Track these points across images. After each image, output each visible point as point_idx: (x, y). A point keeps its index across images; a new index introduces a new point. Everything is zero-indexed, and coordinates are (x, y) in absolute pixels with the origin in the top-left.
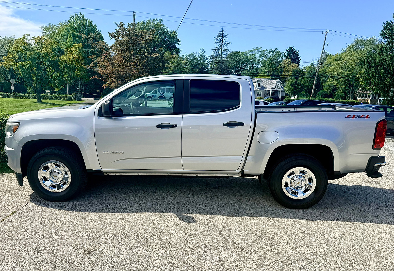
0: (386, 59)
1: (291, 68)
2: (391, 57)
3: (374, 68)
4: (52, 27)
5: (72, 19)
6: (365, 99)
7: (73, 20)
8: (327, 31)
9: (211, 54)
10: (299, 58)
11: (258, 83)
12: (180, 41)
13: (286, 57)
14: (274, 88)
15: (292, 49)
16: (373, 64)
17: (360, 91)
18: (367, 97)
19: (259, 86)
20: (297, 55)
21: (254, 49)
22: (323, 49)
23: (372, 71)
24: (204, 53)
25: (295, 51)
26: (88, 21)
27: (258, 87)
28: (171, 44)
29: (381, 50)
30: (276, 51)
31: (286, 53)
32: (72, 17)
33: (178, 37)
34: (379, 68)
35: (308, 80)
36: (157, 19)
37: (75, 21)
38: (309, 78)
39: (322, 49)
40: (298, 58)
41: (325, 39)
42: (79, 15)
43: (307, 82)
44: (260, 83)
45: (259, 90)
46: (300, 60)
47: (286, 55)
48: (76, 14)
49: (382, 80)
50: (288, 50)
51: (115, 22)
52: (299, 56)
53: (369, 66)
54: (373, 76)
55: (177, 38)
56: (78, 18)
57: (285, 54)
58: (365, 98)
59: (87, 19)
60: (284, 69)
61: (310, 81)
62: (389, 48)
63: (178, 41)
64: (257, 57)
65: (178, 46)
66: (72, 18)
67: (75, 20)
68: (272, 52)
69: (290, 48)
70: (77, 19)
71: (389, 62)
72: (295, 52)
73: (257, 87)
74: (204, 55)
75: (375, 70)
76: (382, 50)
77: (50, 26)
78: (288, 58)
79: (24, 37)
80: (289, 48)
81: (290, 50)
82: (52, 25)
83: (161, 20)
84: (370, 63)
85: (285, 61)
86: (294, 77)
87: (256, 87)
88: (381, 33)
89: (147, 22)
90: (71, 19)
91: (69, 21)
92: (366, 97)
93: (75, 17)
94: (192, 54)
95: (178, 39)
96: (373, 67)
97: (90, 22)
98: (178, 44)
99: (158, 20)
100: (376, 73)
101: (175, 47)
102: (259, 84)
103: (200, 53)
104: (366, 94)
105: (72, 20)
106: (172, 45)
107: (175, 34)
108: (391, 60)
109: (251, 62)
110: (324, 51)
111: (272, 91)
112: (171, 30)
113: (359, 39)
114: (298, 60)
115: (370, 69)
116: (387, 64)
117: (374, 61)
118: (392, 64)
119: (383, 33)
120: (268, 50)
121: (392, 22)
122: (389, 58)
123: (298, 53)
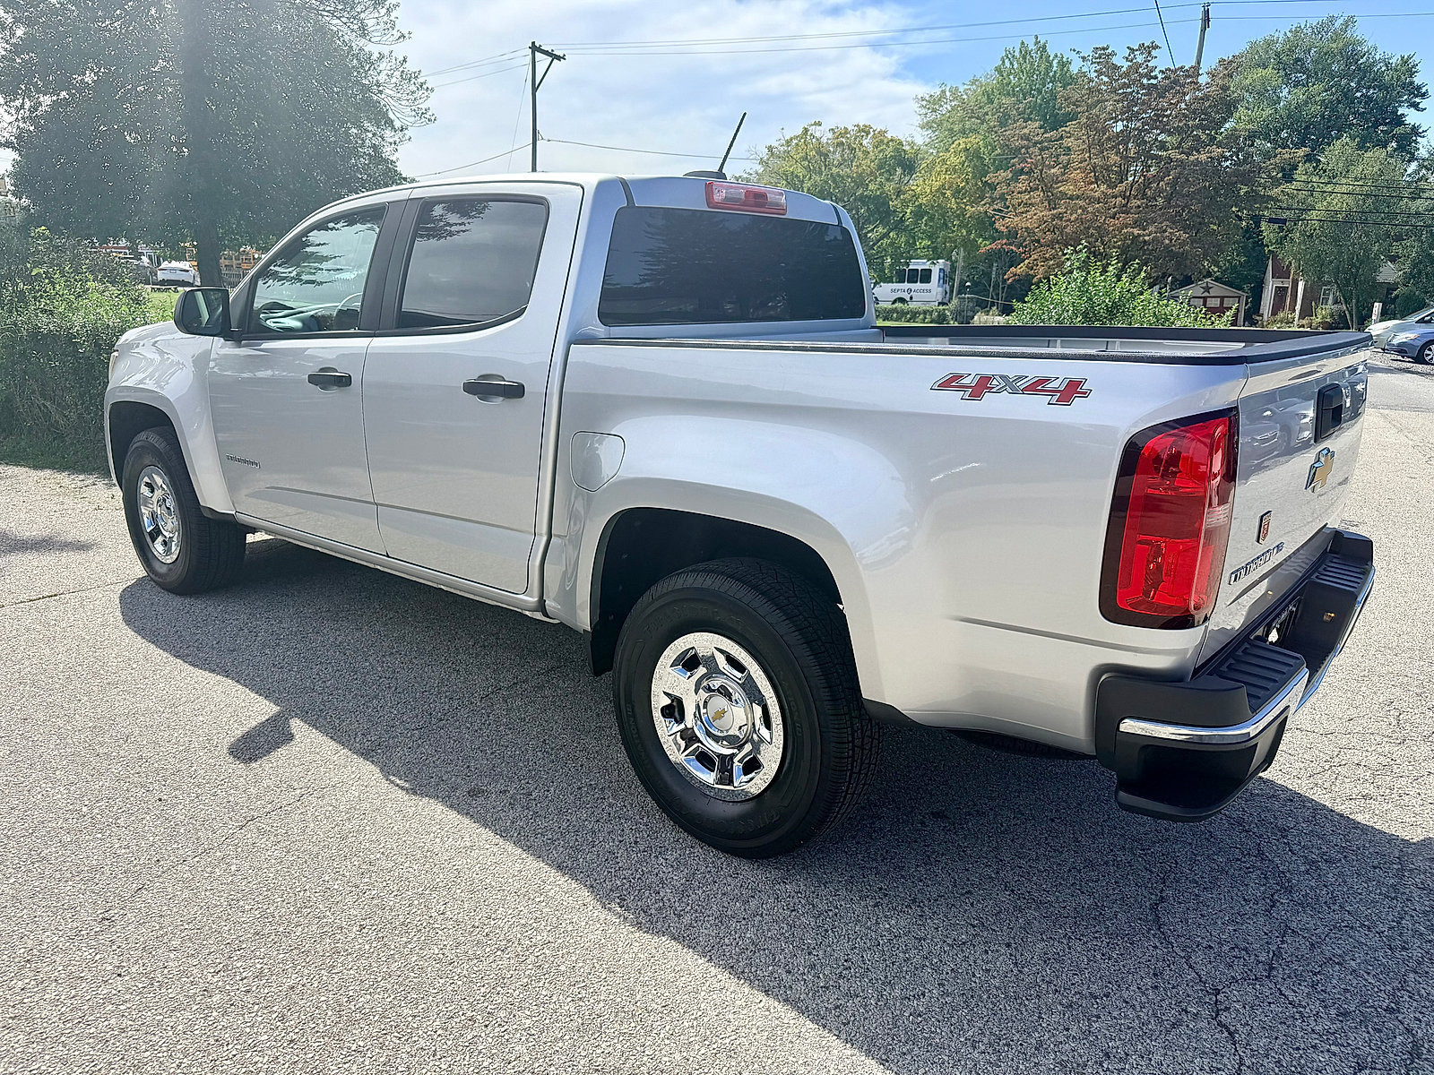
4: (948, 94)
5: (1007, 61)
7: (1011, 63)
12: (1424, 95)
26: (1056, 61)
28: (1383, 110)
32: (1009, 55)
33: (1417, 80)
36: (1332, 19)
37: (1015, 66)
42: (1032, 47)
48: (1023, 43)
51: (1074, 50)
55: (1412, 83)
56: (1025, 53)
59: (1056, 56)
63: (1416, 96)
65: (1411, 117)
66: (1007, 57)
67: (1015, 63)
70: (1024, 58)
77: (943, 92)
79: (806, 130)
82: (948, 89)
83: (1349, 22)
89: (1289, 35)
90: (1004, 62)
91: (998, 70)
93: (1017, 54)
95: (1419, 88)
97: (1064, 64)
98: (1416, 106)
99: (1337, 25)
101: (1399, 120)
105: (1008, 64)
106: (1386, 112)
107: (1408, 68)
112: (1389, 53)
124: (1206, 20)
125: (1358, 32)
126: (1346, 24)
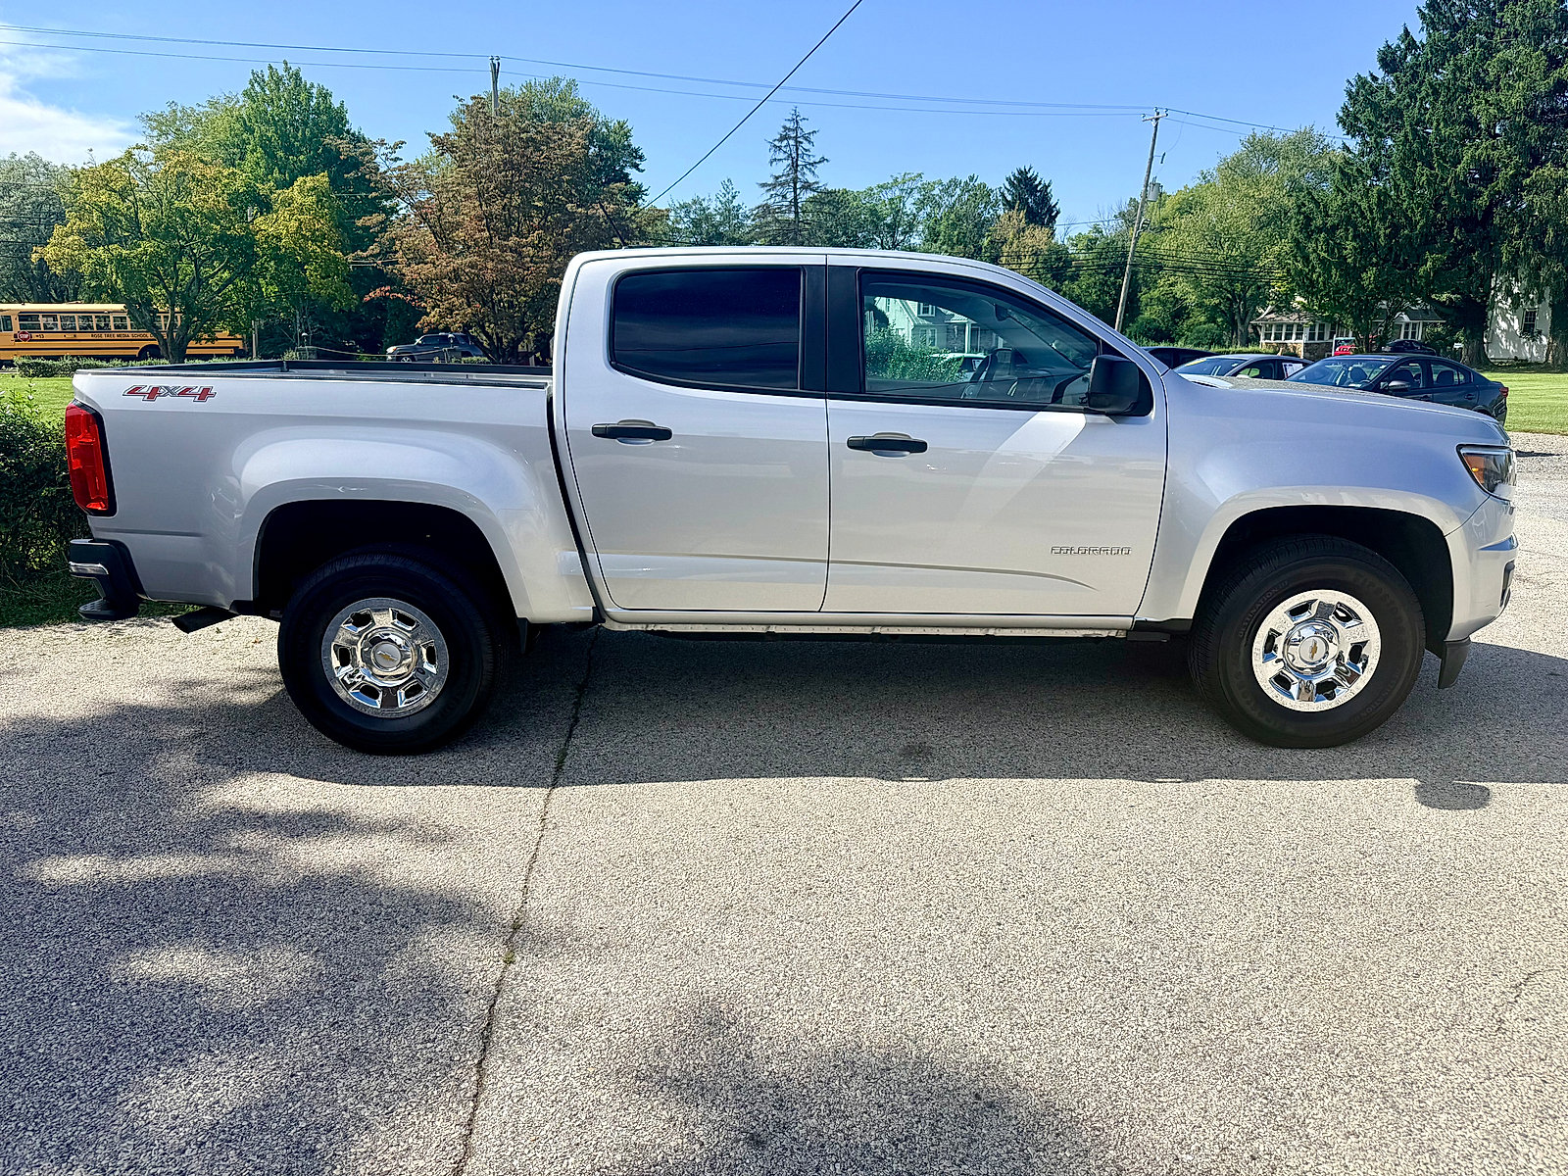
0: (1364, 205)
1: (1029, 241)
2: (1379, 198)
3: (1322, 236)
4: (179, 115)
5: (256, 85)
6: (1286, 341)
7: (262, 89)
8: (1158, 114)
9: (761, 202)
10: (1054, 206)
12: (641, 158)
13: (1010, 205)
15: (1029, 176)
16: (1319, 222)
17: (1268, 317)
18: (1294, 336)
19: (926, 310)
20: (1045, 198)
21: (896, 181)
23: (1317, 248)
24: (734, 197)
25: (1037, 182)
26: (314, 91)
27: (921, 315)
28: (612, 167)
29: (1342, 171)
30: (972, 184)
31: (1009, 190)
32: (257, 79)
33: (634, 143)
34: (1340, 232)
35: (1095, 283)
36: (558, 81)
37: (268, 92)
38: (1101, 276)
40: (1051, 209)
41: (1154, 141)
42: (281, 72)
43: (1094, 290)
45: (926, 322)
46: (1058, 213)
47: (1009, 198)
48: (271, 67)
49: (1352, 274)
50: (1012, 179)
52: (1053, 202)
53: (1306, 229)
54: (1322, 261)
55: (629, 146)
56: (278, 81)
57: (1003, 195)
58: (1286, 339)
59: (313, 86)
60: (1005, 249)
61: (1103, 285)
62: (1371, 166)
63: (636, 158)
64: (909, 207)
65: (634, 175)
66: (256, 81)
67: (266, 89)
68: (958, 190)
69: (1020, 172)
70: (277, 84)
71: (1372, 213)
72: (1037, 186)
73: (919, 313)
74: (735, 203)
75: (1326, 242)
76: (1348, 175)
78: (1017, 208)
79: (130, 155)
80: (1017, 173)
81: (1019, 181)
82: (180, 108)
83: (572, 84)
84: (1308, 219)
85: (1007, 222)
86: (1049, 276)
87: (916, 314)
88: (1341, 114)
89: (525, 90)
90: (253, 85)
91: (246, 94)
93: (267, 79)
94: (695, 202)
95: (636, 151)
96: (1320, 230)
97: (325, 96)
98: (636, 166)
99: (563, 84)
100: (1329, 251)
101: (626, 179)
103: (721, 199)
104: (1290, 326)
105: (258, 89)
106: (614, 170)
107: (625, 132)
108: (1378, 206)
109: (888, 226)
110: (1150, 180)
111: (972, 325)
112: (609, 118)
113: (1259, 135)
114: (1050, 215)
115: (1309, 237)
116: (1365, 218)
117: (1320, 212)
118: (1383, 219)
119: (1348, 116)
120: (945, 182)
121: (1375, 79)
122: (1374, 200)
123: (1048, 190)
124: (496, 72)
125: (583, 94)
126: (568, 85)
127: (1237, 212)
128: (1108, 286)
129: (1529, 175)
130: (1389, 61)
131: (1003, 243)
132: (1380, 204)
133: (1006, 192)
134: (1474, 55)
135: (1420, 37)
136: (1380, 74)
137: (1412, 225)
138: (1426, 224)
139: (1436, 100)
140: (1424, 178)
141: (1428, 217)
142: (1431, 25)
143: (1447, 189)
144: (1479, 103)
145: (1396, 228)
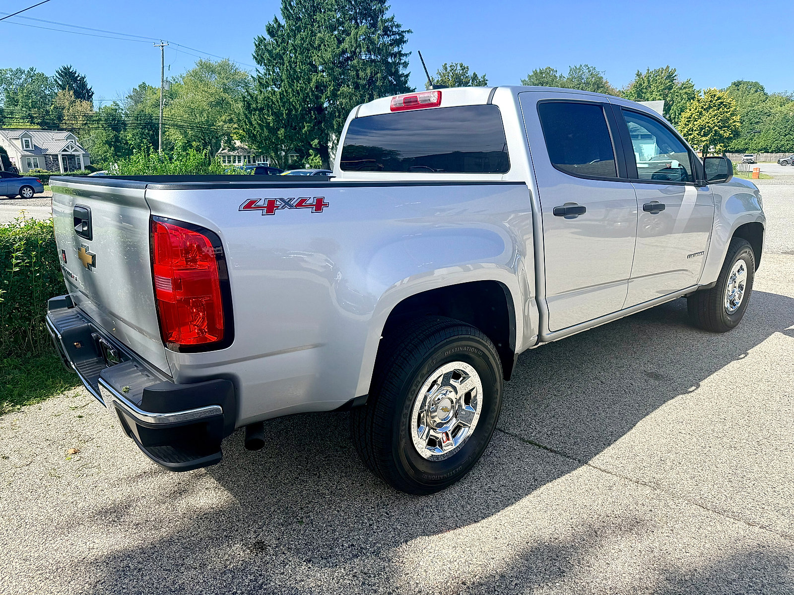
0: (274, 99)
1: (80, 109)
3: (257, 112)
6: (234, 164)
8: (163, 43)
10: (90, 89)
11: (24, 139)
13: (62, 87)
14: (65, 150)
15: (71, 71)
16: (254, 106)
18: (237, 161)
19: (27, 146)
20: (82, 85)
22: (163, 76)
23: (255, 119)
25: (76, 75)
27: (25, 149)
29: (259, 82)
30: (32, 73)
31: (59, 79)
34: (265, 111)
35: (137, 133)
39: (161, 75)
40: (88, 91)
41: (163, 58)
43: (137, 137)
44: (29, 139)
45: (30, 153)
46: (93, 93)
47: (60, 83)
49: (273, 131)
50: (60, 72)
52: (89, 87)
53: (249, 109)
54: (259, 125)
57: (56, 81)
60: (65, 112)
61: (142, 134)
62: (272, 80)
68: (24, 75)
69: (65, 69)
71: (278, 103)
72: (77, 77)
73: (23, 148)
75: (259, 115)
76: (262, 84)
78: (67, 89)
80: (63, 69)
81: (66, 74)
84: (249, 105)
85: (65, 98)
87: (21, 149)
92: (234, 162)
96: (255, 110)
100: (263, 121)
102: (27, 141)
104: (234, 157)
110: (165, 79)
111: (62, 155)
113: (203, 61)
114: (88, 94)
115: (250, 113)
116: (275, 104)
117: (254, 101)
118: (284, 106)
119: (258, 55)
120: (14, 69)
121: (265, 39)
122: (278, 97)
123: (85, 80)
127: (201, 99)
128: (145, 135)
129: (339, 90)
130: (271, 32)
131: (63, 109)
132: (281, 99)
133: (57, 79)
134: (308, 34)
135: (283, 22)
136: (268, 37)
137: (296, 110)
138: (302, 109)
139: (296, 52)
140: (298, 88)
141: (302, 106)
142: (288, 17)
143: (308, 94)
144: (314, 56)
145: (290, 111)
